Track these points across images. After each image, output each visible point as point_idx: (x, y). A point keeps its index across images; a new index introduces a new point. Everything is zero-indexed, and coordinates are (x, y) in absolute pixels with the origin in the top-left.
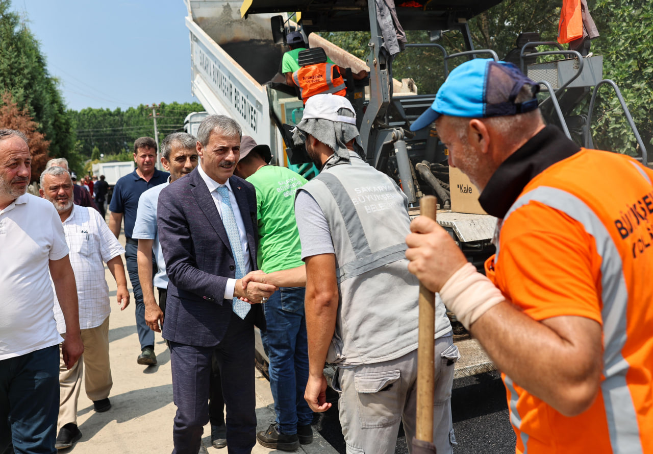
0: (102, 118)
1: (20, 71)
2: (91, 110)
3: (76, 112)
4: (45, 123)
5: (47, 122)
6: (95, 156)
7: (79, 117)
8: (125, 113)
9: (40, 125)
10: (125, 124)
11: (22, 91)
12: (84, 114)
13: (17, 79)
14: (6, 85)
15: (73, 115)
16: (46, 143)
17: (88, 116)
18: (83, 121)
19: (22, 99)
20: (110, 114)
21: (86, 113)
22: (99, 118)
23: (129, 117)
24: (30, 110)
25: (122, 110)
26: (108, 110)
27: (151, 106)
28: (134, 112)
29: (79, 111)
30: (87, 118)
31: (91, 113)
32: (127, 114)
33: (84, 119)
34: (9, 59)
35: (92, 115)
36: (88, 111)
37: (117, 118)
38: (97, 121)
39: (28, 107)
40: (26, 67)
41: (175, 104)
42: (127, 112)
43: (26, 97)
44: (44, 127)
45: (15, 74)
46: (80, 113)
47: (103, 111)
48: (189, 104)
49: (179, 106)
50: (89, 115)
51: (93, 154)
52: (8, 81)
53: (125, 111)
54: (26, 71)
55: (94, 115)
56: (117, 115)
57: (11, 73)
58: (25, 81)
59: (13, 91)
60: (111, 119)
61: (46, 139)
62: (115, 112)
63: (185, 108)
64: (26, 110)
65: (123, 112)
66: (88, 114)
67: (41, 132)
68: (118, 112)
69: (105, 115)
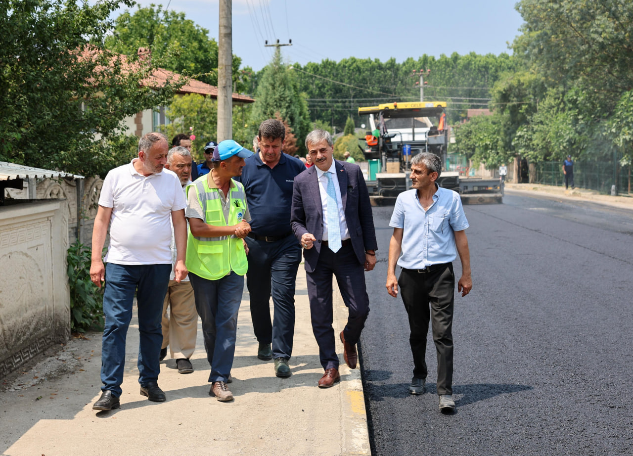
0: (368, 73)
1: (285, 98)
2: (354, 61)
3: (334, 64)
4: (295, 128)
5: (296, 127)
6: (348, 129)
7: (337, 70)
8: (401, 66)
9: (292, 130)
10: (400, 82)
11: (285, 110)
12: (345, 67)
13: (283, 104)
14: (277, 106)
15: (330, 67)
16: (295, 140)
17: (349, 70)
18: (343, 76)
19: (284, 115)
20: (380, 67)
21: (347, 65)
22: (364, 72)
23: (406, 73)
24: (288, 121)
25: (397, 62)
26: (377, 61)
27: (437, 58)
28: (414, 65)
29: (338, 62)
30: (348, 73)
31: (354, 65)
32: (404, 69)
33: (343, 74)
34: (280, 93)
35: (354, 68)
36: (350, 63)
37: (389, 72)
38: (361, 78)
39: (287, 119)
40: (288, 96)
41: (473, 55)
42: (404, 64)
43: (287, 113)
44: (295, 130)
45: (282, 101)
46: (340, 65)
47: (371, 62)
48: (493, 57)
49: (478, 59)
50: (352, 68)
51: (346, 127)
52: (278, 105)
53: (401, 63)
54: (288, 99)
55: (358, 70)
56: (389, 69)
57: (280, 100)
58: (287, 105)
59: (280, 110)
60: (380, 74)
61: (295, 137)
62: (387, 64)
63: (487, 62)
64: (286, 121)
65: (399, 65)
66: (350, 66)
67: (293, 133)
68: (392, 65)
69: (373, 69)
